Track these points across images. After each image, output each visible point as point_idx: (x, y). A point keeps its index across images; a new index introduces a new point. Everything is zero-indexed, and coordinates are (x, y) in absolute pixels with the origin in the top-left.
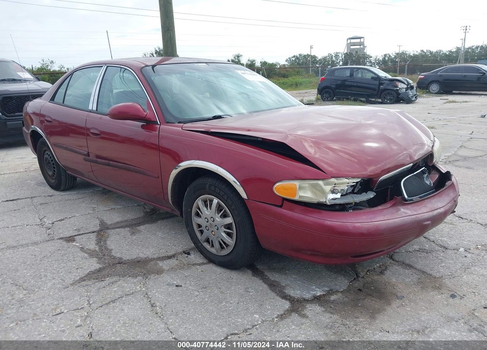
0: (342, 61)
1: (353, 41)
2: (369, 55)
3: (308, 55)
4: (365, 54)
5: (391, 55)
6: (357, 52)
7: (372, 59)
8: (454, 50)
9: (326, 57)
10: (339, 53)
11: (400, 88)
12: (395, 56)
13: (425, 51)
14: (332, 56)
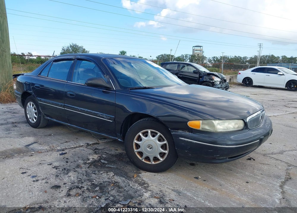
0: (189, 60)
1: (196, 48)
2: (205, 57)
3: (170, 55)
4: (203, 56)
5: (218, 58)
6: (198, 55)
7: (207, 59)
8: (254, 57)
9: (180, 57)
10: (188, 54)
11: (215, 81)
12: (220, 58)
13: (237, 57)
14: (184, 56)
